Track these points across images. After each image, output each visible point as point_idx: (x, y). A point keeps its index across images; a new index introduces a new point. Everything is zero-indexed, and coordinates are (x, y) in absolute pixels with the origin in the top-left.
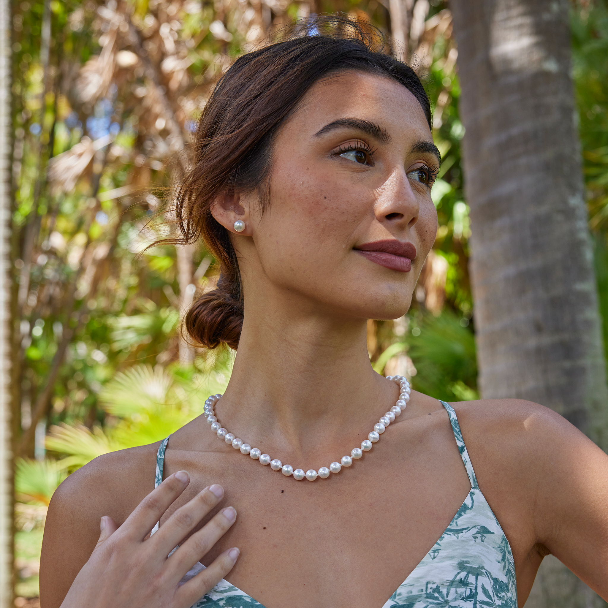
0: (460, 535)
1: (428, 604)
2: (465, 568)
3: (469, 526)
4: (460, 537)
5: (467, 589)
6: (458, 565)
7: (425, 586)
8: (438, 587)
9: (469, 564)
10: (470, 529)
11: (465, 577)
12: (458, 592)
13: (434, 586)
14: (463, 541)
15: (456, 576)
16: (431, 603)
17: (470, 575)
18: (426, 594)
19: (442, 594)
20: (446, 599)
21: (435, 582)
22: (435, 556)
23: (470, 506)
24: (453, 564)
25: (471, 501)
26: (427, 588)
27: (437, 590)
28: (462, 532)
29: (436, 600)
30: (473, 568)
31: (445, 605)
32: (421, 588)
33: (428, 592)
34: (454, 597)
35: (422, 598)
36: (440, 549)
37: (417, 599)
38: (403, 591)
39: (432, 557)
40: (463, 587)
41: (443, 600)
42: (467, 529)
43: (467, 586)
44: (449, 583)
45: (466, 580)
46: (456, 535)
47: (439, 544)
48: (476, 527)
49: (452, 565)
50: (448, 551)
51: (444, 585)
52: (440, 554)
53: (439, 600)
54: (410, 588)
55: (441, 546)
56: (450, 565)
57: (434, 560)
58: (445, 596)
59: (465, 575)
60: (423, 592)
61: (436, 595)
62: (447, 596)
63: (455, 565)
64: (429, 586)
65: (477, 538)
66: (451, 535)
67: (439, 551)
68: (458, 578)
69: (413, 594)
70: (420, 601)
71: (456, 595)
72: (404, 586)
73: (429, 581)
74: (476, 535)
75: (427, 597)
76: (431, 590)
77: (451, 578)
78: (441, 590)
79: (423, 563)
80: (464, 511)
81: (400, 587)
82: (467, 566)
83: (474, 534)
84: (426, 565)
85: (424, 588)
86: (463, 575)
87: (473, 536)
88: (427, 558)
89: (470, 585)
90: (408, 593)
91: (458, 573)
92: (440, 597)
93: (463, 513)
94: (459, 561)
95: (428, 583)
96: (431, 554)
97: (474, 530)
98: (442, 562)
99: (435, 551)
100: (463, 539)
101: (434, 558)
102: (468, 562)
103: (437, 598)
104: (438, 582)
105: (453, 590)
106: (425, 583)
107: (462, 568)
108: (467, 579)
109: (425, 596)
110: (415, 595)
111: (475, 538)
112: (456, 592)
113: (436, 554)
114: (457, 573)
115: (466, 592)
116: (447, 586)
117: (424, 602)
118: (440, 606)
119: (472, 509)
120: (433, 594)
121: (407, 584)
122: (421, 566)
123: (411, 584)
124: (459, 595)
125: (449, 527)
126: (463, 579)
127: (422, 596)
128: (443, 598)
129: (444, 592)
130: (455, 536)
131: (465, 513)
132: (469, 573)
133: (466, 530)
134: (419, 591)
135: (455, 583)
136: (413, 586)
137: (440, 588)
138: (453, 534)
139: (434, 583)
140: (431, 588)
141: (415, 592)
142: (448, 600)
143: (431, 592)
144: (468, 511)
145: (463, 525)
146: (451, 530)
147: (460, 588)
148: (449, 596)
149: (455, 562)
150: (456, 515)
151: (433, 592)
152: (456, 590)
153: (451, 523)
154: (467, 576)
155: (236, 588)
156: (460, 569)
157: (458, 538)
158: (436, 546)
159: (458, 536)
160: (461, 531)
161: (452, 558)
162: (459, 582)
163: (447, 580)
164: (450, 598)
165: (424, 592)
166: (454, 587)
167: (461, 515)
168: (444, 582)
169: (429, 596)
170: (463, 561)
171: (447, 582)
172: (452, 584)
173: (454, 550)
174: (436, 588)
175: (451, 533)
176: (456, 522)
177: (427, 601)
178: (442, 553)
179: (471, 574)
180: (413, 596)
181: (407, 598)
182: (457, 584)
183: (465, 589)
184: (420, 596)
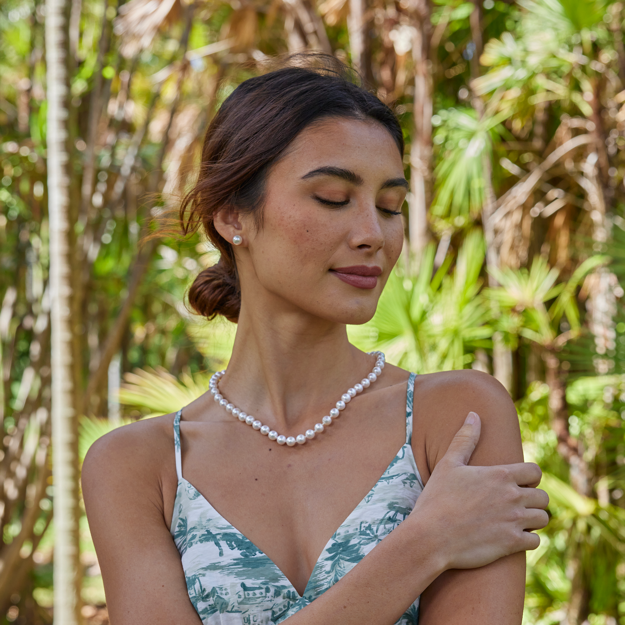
0: (391, 480)
1: (361, 539)
2: (394, 508)
3: (399, 473)
4: (390, 483)
5: (395, 525)
6: (388, 506)
7: (360, 525)
8: (370, 525)
9: (398, 504)
10: (400, 476)
11: (394, 515)
12: (386, 528)
13: (367, 525)
14: (393, 485)
15: (386, 515)
16: (363, 539)
17: (398, 514)
18: (360, 532)
19: (372, 531)
20: (376, 534)
21: (367, 521)
22: (369, 500)
23: (401, 457)
24: (384, 506)
25: (402, 453)
26: (361, 527)
27: (369, 528)
28: (393, 479)
29: (367, 536)
30: (401, 508)
31: (375, 539)
32: (356, 528)
33: (362, 530)
34: (383, 532)
35: (356, 535)
36: (373, 494)
37: (352, 537)
38: (341, 531)
39: (367, 501)
40: (391, 523)
41: (373, 536)
42: (397, 475)
43: (395, 522)
44: (379, 521)
45: (394, 518)
46: (388, 481)
47: (373, 491)
48: (406, 474)
49: (382, 507)
50: (379, 495)
51: (375, 523)
52: (373, 498)
53: (370, 536)
54: (347, 529)
55: (374, 491)
56: (381, 507)
57: (368, 503)
58: (375, 532)
59: (394, 514)
60: (357, 530)
61: (368, 532)
62: (377, 532)
63: (385, 506)
64: (363, 525)
65: (406, 483)
66: (383, 481)
67: (372, 495)
68: (387, 516)
69: (350, 533)
70: (355, 538)
71: (385, 530)
72: (343, 527)
73: (363, 521)
74: (405, 481)
75: (360, 534)
76: (364, 529)
77: (381, 517)
78: (372, 528)
79: (359, 506)
80: (396, 462)
81: (339, 528)
82: (396, 506)
83: (403, 480)
84: (361, 508)
85: (359, 528)
86: (392, 513)
87: (402, 482)
88: (363, 503)
89: (397, 521)
90: (345, 532)
91: (388, 512)
92: (371, 533)
93: (394, 464)
94: (389, 502)
95: (361, 523)
96: (366, 499)
97: (404, 477)
98: (374, 504)
99: (369, 496)
100: (393, 484)
101: (368, 501)
102: (397, 503)
103: (368, 535)
104: (370, 521)
105: (382, 526)
106: (359, 523)
107: (391, 508)
108: (396, 517)
109: (359, 533)
110: (351, 534)
111: (405, 483)
112: (385, 528)
113: (370, 498)
114: (386, 512)
115: (394, 527)
116: (378, 524)
117: (358, 539)
118: (371, 540)
119: (403, 459)
120: (366, 532)
121: (344, 525)
122: (357, 510)
123: (348, 525)
124: (388, 530)
125: (383, 476)
126: (391, 517)
127: (356, 534)
128: (373, 534)
129: (375, 529)
130: (386, 481)
131: (396, 463)
132: (397, 512)
133: (397, 477)
134: (354, 530)
135: (384, 521)
136: (349, 526)
137: (372, 526)
138: (385, 480)
139: (367, 523)
140: (364, 527)
141: (351, 531)
142: (377, 535)
143: (364, 530)
144: (399, 461)
145: (394, 472)
146: (383, 478)
147: (388, 524)
148: (378, 531)
149: (385, 504)
150: (389, 466)
151: (365, 530)
152: (385, 526)
153: (385, 473)
154: (395, 515)
155: (233, 527)
156: (389, 509)
157: (388, 483)
158: (371, 492)
159: (389, 482)
160: (392, 477)
161: (383, 500)
162: (388, 520)
163: (377, 519)
164: (379, 533)
165: (359, 530)
166: (383, 524)
167: (393, 465)
168: (375, 521)
169: (362, 533)
170: (393, 502)
171: (378, 521)
172: (382, 522)
173: (385, 494)
174: (368, 526)
175: (383, 480)
176: (389, 472)
177: (360, 538)
178: (375, 497)
179: (399, 512)
180: (349, 534)
181: (344, 537)
182: (386, 522)
183: (393, 525)
184: (355, 534)
